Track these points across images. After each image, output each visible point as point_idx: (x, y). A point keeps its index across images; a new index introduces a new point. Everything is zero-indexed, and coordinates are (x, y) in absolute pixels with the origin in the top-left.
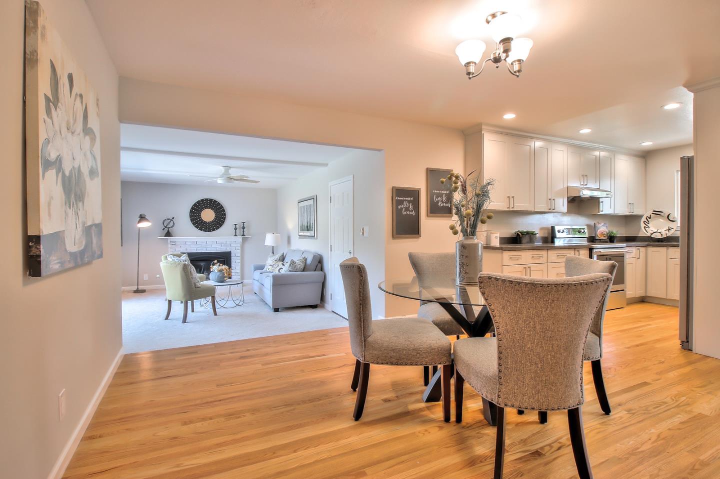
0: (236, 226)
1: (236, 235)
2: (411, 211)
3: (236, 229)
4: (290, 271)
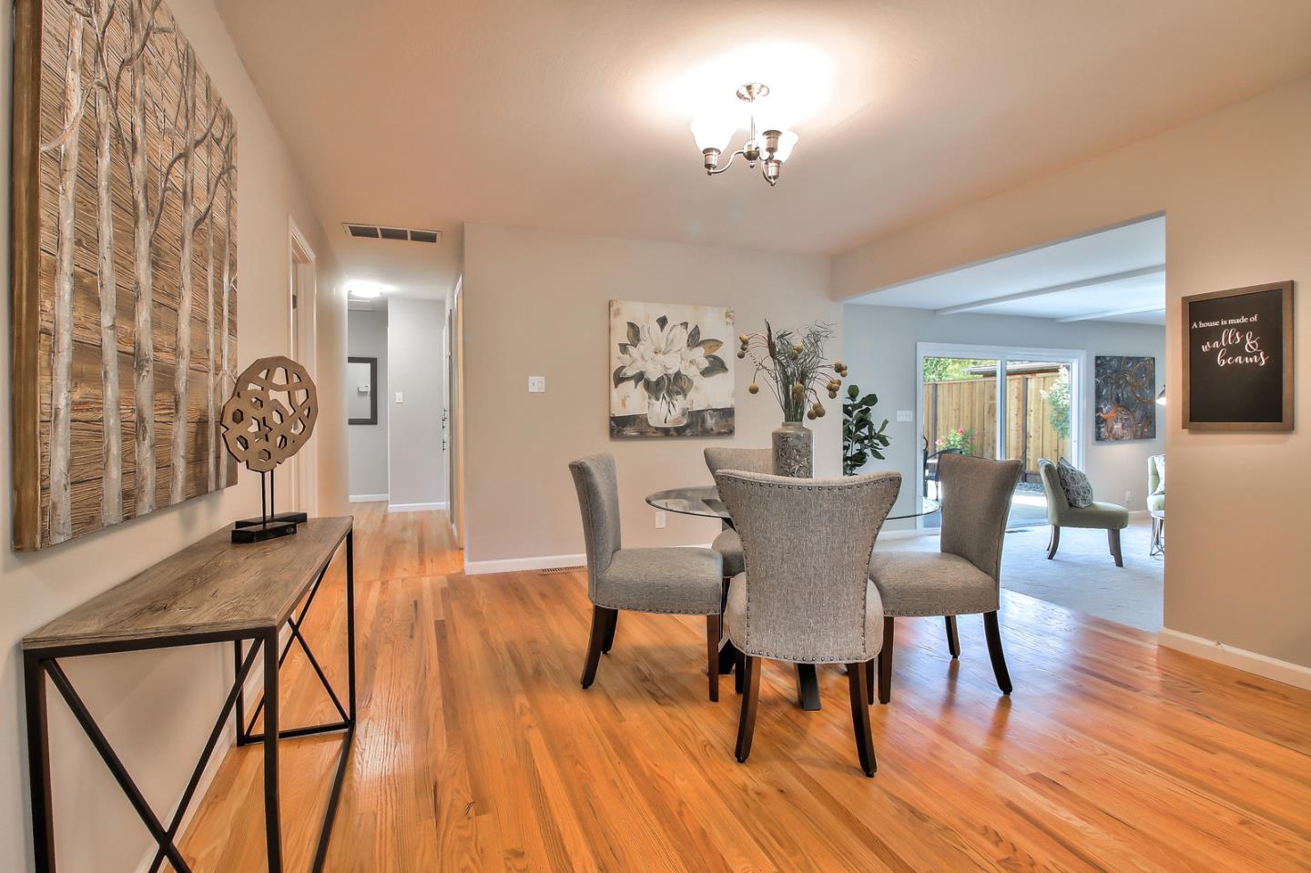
2: (1250, 355)
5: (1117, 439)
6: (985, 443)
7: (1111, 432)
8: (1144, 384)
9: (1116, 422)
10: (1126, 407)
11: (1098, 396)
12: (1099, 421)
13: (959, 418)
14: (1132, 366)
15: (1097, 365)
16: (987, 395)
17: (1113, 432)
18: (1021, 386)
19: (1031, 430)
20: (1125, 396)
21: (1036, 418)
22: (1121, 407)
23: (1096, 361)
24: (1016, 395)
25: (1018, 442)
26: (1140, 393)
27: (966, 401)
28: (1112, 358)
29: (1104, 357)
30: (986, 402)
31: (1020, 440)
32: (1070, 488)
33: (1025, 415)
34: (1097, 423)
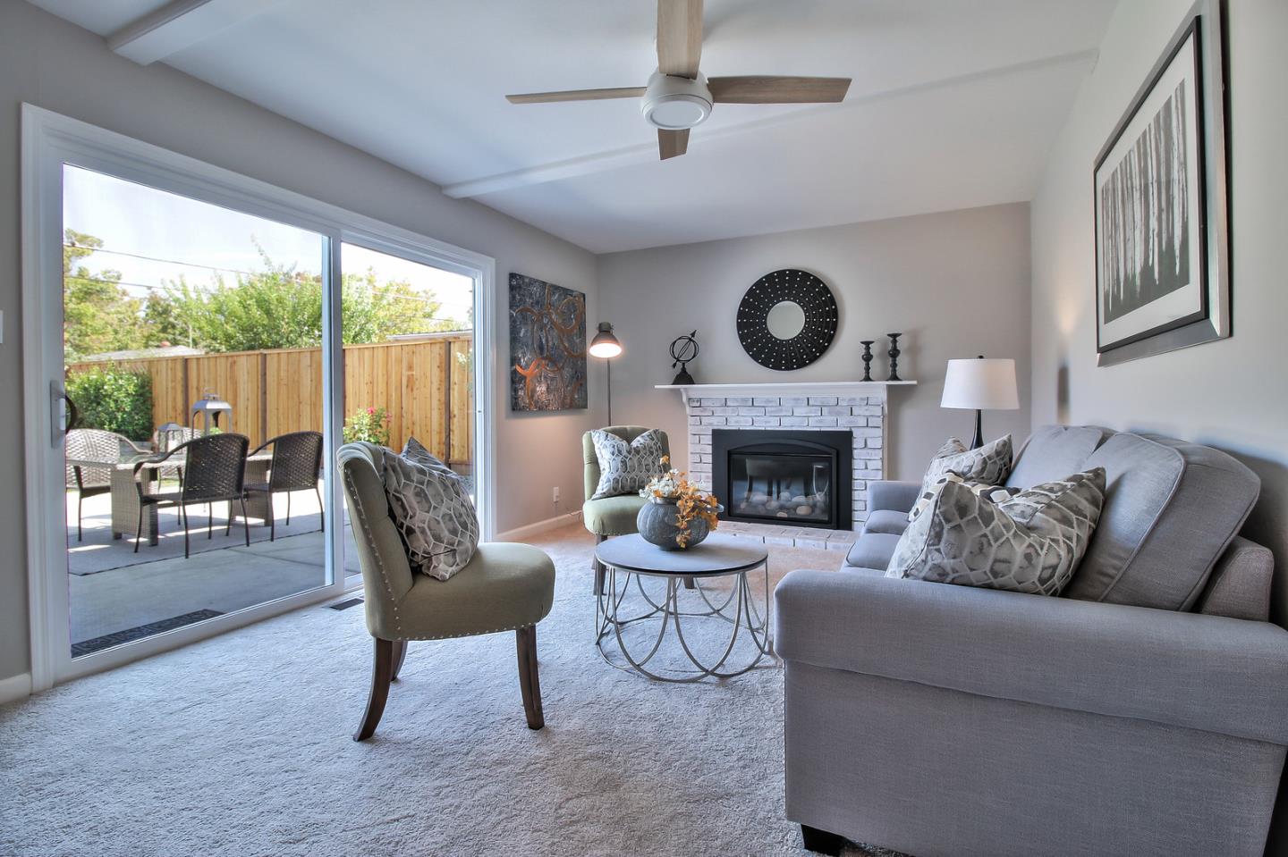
0: (868, 348)
1: (868, 378)
3: (868, 358)
4: (940, 576)
5: (541, 409)
6: (404, 424)
7: (532, 396)
8: (572, 330)
9: (540, 382)
10: (552, 360)
11: (514, 339)
12: (516, 380)
13: (372, 394)
14: (559, 299)
15: (512, 288)
16: (405, 365)
17: (536, 398)
18: (443, 352)
19: (455, 409)
20: (550, 344)
21: (461, 392)
22: (543, 358)
23: (510, 281)
24: (438, 364)
25: (440, 424)
26: (569, 341)
27: (380, 374)
28: (533, 281)
29: (521, 277)
30: (404, 371)
31: (443, 421)
32: (416, 524)
33: (449, 389)
34: (513, 382)
